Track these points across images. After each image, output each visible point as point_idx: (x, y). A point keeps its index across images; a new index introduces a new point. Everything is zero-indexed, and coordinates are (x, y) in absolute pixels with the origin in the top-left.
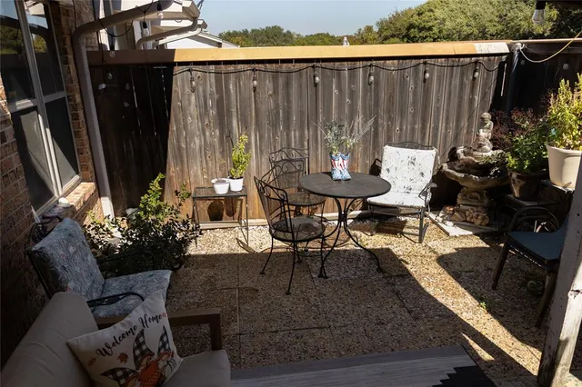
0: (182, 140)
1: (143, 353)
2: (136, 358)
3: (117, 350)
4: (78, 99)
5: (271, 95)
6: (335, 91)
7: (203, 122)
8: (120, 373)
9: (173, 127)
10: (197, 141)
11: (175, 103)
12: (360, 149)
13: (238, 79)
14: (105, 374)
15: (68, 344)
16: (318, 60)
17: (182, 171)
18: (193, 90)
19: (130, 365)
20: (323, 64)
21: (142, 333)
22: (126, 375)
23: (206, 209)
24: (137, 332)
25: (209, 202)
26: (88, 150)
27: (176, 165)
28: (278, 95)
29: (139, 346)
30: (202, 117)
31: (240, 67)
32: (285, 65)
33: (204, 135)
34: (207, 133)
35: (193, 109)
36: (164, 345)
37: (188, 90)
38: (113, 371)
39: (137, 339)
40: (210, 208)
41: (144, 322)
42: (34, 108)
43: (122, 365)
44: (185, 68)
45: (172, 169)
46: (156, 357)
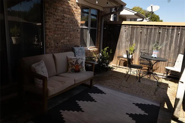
0: (121, 43)
1: (77, 63)
2: (75, 63)
3: (73, 60)
4: (99, 30)
5: (145, 35)
6: (166, 35)
7: (126, 40)
8: (72, 64)
9: (119, 40)
10: (124, 44)
11: (121, 34)
12: (172, 55)
13: (137, 29)
14: (70, 63)
15: (67, 56)
16: (161, 26)
17: (119, 51)
18: (125, 31)
19: (74, 63)
20: (163, 27)
21: (78, 60)
22: (73, 64)
23: (123, 63)
24: (77, 59)
25: (124, 61)
26: (99, 42)
27: (118, 50)
28: (148, 34)
29: (77, 61)
30: (126, 38)
31: (138, 26)
32: (151, 27)
33: (126, 43)
34: (127, 43)
35: (124, 36)
36: (81, 64)
37: (124, 31)
38: (71, 63)
39: (77, 60)
40: (124, 63)
41: (79, 58)
42: (87, 29)
43: (73, 63)
44: (124, 26)
45: (117, 50)
46: (79, 65)
